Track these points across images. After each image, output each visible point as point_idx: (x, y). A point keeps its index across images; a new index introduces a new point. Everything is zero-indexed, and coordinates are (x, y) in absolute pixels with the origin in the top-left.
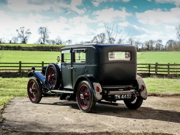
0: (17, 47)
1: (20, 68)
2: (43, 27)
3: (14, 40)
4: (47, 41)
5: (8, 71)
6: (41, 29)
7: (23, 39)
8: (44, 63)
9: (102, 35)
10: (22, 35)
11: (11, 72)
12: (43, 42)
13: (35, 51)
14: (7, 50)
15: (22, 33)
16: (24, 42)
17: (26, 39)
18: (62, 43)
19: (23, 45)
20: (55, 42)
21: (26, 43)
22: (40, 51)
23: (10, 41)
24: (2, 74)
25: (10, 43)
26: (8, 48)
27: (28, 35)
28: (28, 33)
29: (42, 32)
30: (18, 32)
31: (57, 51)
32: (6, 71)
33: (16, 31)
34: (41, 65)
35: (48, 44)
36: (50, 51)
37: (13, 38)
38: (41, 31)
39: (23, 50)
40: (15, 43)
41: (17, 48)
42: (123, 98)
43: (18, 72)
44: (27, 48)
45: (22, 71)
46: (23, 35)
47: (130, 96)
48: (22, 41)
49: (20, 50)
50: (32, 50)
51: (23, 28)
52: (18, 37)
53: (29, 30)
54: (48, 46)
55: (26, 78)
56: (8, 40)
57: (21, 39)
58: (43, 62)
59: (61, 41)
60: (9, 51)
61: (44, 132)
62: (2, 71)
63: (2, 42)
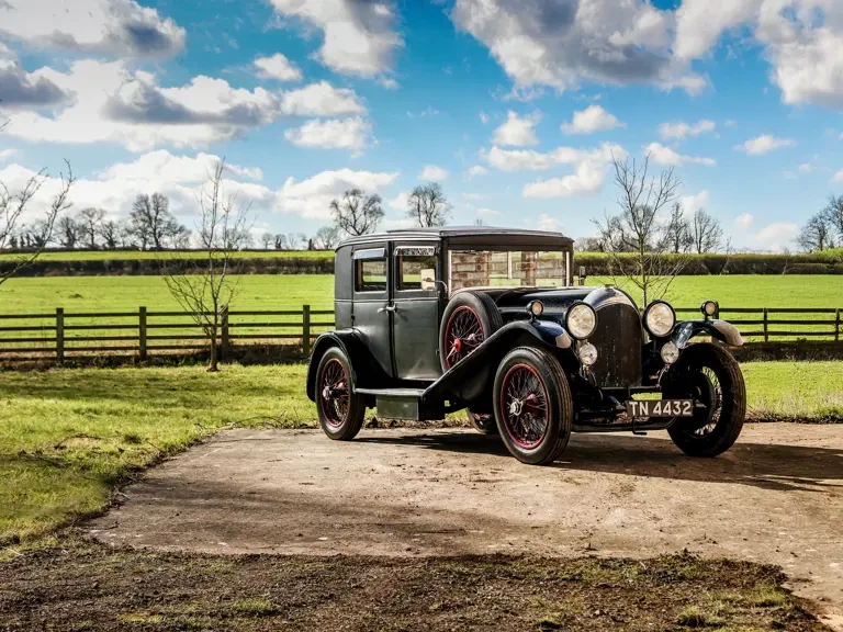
2: (423, 189)
3: (325, 240)
5: (263, 341)
6: (417, 198)
10: (351, 218)
14: (296, 273)
15: (351, 212)
23: (310, 242)
24: (244, 352)
25: (311, 248)
26: (299, 266)
27: (373, 219)
28: (371, 212)
29: (421, 209)
30: (338, 210)
32: (257, 341)
33: (332, 206)
37: (321, 231)
38: (419, 206)
40: (326, 250)
43: (300, 346)
45: (311, 340)
46: (353, 221)
51: (354, 193)
52: (337, 229)
53: (374, 201)
56: (304, 240)
62: (242, 342)
63: (283, 247)
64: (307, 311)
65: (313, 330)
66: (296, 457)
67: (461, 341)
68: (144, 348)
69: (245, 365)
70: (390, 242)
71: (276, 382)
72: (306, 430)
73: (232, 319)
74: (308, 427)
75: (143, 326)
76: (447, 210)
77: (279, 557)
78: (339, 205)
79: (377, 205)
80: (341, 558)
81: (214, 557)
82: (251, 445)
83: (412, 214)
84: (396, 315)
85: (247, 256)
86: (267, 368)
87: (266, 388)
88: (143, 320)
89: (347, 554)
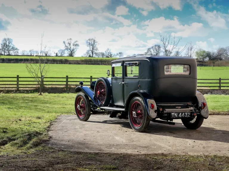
0: (64, 60)
1: (67, 83)
2: (91, 39)
3: (61, 53)
4: (96, 54)
5: (54, 86)
6: (89, 41)
7: (70, 51)
8: (93, 77)
9: (157, 47)
10: (69, 47)
11: (58, 88)
12: (91, 55)
13: (83, 65)
14: (53, 63)
15: (69, 45)
16: (71, 55)
17: (73, 51)
18: (112, 56)
19: (70, 59)
20: (105, 54)
21: (73, 56)
22: (88, 64)
23: (56, 54)
24: (48, 89)
26: (54, 61)
27: (76, 47)
28: (75, 45)
29: (91, 44)
30: (65, 44)
31: (107, 64)
32: (52, 86)
34: (89, 80)
35: (97, 57)
36: (99, 64)
37: (59, 50)
39: (70, 63)
40: (61, 56)
41: (63, 61)
42: (181, 116)
43: (65, 88)
44: (75, 62)
45: (69, 86)
47: (189, 114)
48: (69, 54)
49: (67, 64)
50: (79, 64)
51: (70, 39)
52: (65, 50)
53: (76, 42)
54: (97, 59)
55: (73, 94)
57: (68, 52)
58: (91, 77)
59: (111, 54)
60: (55, 65)
61: (93, 152)
62: (48, 86)
63: (48, 55)
64: (67, 77)
65: (69, 83)
68: (18, 88)
69: (49, 93)
73: (45, 79)
75: (18, 81)
78: (65, 42)
85: (38, 58)
88: (18, 79)
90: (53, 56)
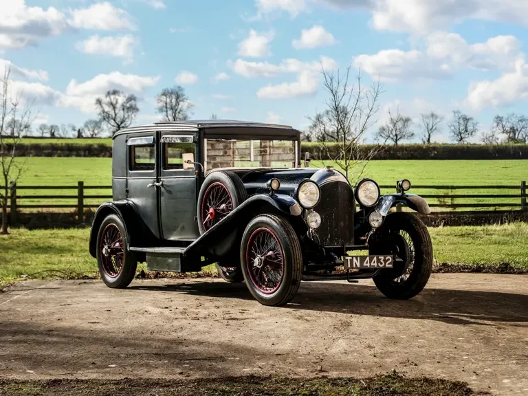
0: (96, 146)
1: (81, 202)
2: (170, 91)
3: (91, 130)
5: (45, 210)
6: (165, 97)
7: (115, 125)
10: (112, 113)
11: (55, 214)
14: (68, 156)
15: (112, 107)
17: (123, 125)
23: (79, 131)
24: (29, 219)
25: (80, 136)
26: (70, 151)
27: (130, 113)
28: (128, 108)
29: (168, 106)
30: (101, 106)
33: (97, 103)
37: (87, 123)
38: (166, 104)
40: (92, 138)
41: (95, 149)
43: (76, 213)
45: (85, 209)
46: (114, 115)
49: (104, 156)
51: (114, 93)
52: (101, 121)
53: (131, 99)
56: (74, 130)
57: (109, 125)
62: (27, 211)
63: (56, 135)
64: (81, 186)
65: (86, 202)
66: (82, 302)
67: (215, 210)
69: (31, 229)
70: (157, 132)
71: (58, 243)
72: (87, 281)
73: (19, 192)
74: (89, 278)
76: (188, 107)
77: (78, 381)
78: (102, 102)
79: (133, 102)
80: (128, 381)
81: (24, 383)
82: (44, 293)
83: (161, 110)
84: (162, 189)
85: (27, 142)
86: (48, 232)
87: (49, 247)
89: (132, 378)
90: (69, 138)
